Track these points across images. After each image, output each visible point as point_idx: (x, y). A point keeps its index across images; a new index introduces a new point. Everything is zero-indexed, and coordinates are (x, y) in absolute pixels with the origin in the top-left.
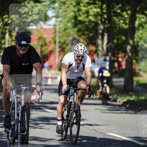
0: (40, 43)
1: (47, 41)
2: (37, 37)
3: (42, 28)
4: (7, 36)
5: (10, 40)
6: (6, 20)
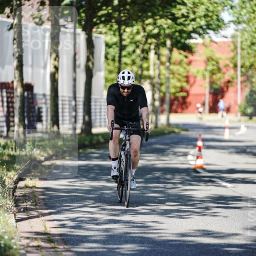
0: (210, 68)
1: (222, 64)
2: (204, 58)
3: (212, 41)
4: (152, 55)
5: (158, 62)
6: (150, 28)
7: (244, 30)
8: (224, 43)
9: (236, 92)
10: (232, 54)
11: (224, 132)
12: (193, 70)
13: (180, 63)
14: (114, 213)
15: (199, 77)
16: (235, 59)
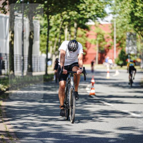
0: (99, 39)
1: (105, 36)
2: (95, 33)
3: (100, 24)
4: (66, 32)
5: (70, 35)
6: (66, 16)
7: (118, 18)
8: (107, 25)
9: (113, 52)
10: (111, 31)
11: (106, 74)
12: (89, 40)
13: (82, 36)
14: (45, 120)
15: (93, 44)
16: (113, 33)
